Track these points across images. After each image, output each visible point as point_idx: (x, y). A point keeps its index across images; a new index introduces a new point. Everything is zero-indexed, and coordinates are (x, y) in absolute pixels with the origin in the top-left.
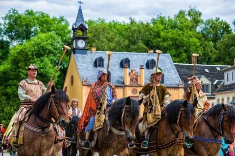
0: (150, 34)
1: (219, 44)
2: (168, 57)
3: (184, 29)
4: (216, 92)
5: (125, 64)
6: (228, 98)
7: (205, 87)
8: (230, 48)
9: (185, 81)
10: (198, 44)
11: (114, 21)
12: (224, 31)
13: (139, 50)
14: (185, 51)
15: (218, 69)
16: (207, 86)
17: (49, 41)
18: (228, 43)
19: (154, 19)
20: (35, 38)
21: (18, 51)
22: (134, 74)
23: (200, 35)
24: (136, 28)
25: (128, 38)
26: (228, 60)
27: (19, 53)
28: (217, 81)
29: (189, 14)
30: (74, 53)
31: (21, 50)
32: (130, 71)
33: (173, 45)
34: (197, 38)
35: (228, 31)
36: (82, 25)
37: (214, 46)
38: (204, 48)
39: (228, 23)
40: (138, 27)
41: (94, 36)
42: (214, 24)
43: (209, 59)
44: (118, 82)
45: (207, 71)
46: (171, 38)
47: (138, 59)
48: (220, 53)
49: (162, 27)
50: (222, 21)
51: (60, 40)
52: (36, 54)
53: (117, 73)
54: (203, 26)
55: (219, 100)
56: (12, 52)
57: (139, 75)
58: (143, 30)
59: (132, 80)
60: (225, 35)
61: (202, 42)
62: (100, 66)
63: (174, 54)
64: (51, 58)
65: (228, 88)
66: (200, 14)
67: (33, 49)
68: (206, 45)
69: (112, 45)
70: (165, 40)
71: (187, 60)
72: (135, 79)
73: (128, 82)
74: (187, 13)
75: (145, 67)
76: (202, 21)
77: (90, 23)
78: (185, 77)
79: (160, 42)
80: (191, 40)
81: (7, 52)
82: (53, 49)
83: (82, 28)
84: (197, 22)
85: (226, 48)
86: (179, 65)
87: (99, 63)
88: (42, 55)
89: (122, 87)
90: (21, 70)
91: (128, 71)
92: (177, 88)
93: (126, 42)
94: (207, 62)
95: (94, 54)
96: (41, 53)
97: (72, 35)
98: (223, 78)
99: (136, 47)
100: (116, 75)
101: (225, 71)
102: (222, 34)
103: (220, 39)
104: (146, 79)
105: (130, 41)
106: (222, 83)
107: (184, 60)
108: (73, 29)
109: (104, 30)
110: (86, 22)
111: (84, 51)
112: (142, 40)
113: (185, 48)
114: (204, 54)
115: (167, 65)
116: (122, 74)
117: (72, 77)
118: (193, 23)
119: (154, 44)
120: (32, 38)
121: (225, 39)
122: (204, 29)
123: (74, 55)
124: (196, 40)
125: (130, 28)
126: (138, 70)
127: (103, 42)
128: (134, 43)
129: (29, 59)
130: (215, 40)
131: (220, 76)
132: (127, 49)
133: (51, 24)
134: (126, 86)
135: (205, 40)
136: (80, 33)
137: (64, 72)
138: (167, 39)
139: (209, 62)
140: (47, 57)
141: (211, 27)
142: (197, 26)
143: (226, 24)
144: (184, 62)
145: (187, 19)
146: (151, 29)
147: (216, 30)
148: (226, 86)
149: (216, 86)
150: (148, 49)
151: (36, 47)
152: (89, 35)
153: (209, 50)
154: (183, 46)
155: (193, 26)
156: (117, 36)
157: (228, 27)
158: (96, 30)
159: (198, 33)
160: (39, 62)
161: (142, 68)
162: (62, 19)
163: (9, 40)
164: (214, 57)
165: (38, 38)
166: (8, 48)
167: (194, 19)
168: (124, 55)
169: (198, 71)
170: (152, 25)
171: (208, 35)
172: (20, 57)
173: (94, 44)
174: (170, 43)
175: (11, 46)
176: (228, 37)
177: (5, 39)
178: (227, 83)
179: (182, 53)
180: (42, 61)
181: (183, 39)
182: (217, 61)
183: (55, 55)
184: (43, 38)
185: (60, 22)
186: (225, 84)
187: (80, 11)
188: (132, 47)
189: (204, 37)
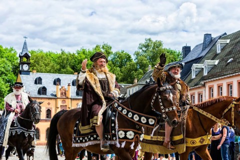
0: (76, 61)
1: (123, 69)
5: (57, 82)
8: (131, 72)
11: (49, 52)
12: (127, 60)
13: (67, 73)
15: (123, 86)
17: (2, 65)
18: (130, 68)
19: (78, 51)
22: (64, 90)
23: (111, 62)
24: (65, 56)
25: (59, 64)
26: (130, 80)
28: (122, 95)
29: (103, 48)
30: (21, 74)
35: (130, 60)
36: (26, 53)
37: (120, 70)
39: (130, 55)
40: (67, 56)
41: (35, 62)
42: (120, 55)
44: (52, 95)
46: (90, 65)
47: (66, 79)
48: (124, 75)
49: (84, 56)
50: (126, 53)
51: (10, 65)
53: (51, 89)
54: (112, 56)
57: (67, 90)
58: (70, 58)
59: (62, 94)
60: (128, 63)
61: (112, 67)
62: (39, 83)
64: (3, 77)
66: (111, 48)
68: (115, 69)
69: (48, 68)
72: (64, 93)
73: (59, 96)
74: (101, 47)
75: (71, 84)
76: (112, 53)
77: (32, 52)
82: (5, 71)
83: (27, 56)
84: (108, 53)
85: (128, 72)
87: (38, 81)
89: (55, 98)
91: (60, 87)
93: (58, 67)
95: (34, 75)
97: (19, 61)
98: (126, 93)
99: (65, 70)
101: (128, 88)
102: (126, 62)
103: (124, 65)
104: (71, 93)
105: (61, 66)
108: (20, 56)
109: (42, 58)
110: (29, 52)
111: (27, 73)
112: (70, 65)
116: (55, 90)
118: (106, 54)
119: (78, 68)
121: (128, 65)
122: (113, 59)
123: (20, 75)
125: (61, 57)
126: (66, 87)
127: (41, 66)
128: (64, 67)
130: (120, 67)
131: (125, 91)
132: (59, 71)
133: (4, 53)
134: (57, 98)
135: (114, 66)
136: (25, 60)
138: (88, 65)
141: (118, 57)
142: (108, 56)
143: (128, 55)
146: (76, 58)
147: (122, 60)
150: (73, 72)
152: (31, 61)
156: (52, 62)
157: (130, 57)
158: (37, 58)
161: (69, 85)
162: (12, 49)
164: (120, 78)
167: (106, 51)
168: (57, 76)
170: (76, 55)
171: (116, 63)
173: (35, 68)
176: (130, 64)
182: (122, 81)
183: (6, 75)
185: (10, 51)
187: (25, 43)
188: (62, 70)
189: (113, 64)
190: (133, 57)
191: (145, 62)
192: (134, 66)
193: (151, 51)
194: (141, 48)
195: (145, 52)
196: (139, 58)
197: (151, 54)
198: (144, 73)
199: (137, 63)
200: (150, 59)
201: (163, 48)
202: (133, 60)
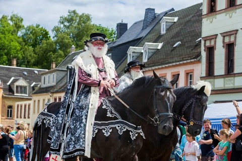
1: (38, 49)
3: (6, 33)
4: (33, 94)
6: (44, 100)
7: (23, 89)
8: (48, 54)
9: (4, 82)
10: (19, 48)
12: (43, 37)
14: (5, 53)
15: (36, 72)
16: (25, 87)
18: (47, 49)
23: (21, 40)
26: (45, 64)
28: (34, 83)
29: (12, 19)
34: (18, 42)
35: (47, 37)
37: (34, 50)
38: (24, 52)
39: (47, 31)
42: (34, 30)
43: (28, 62)
45: (26, 73)
48: (38, 58)
50: (42, 28)
54: (24, 31)
55: (35, 101)
60: (44, 41)
61: (22, 46)
65: (44, 90)
66: (22, 20)
68: (26, 49)
71: (7, 62)
74: (9, 18)
76: (23, 26)
78: (5, 78)
80: (12, 43)
84: (18, 27)
85: (44, 53)
94: (26, 65)
98: (40, 81)
101: (42, 74)
102: (41, 40)
103: (39, 44)
106: (39, 86)
107: (4, 62)
113: (6, 51)
114: (24, 58)
118: (15, 28)
121: (44, 44)
122: (25, 34)
124: (17, 44)
130: (34, 46)
131: (38, 78)
135: (26, 44)
139: (28, 65)
141: (31, 33)
142: (18, 31)
143: (45, 31)
144: (4, 64)
145: (9, 24)
147: (37, 37)
148: (43, 88)
149: (33, 88)
153: (28, 55)
154: (4, 49)
155: (14, 31)
157: (47, 33)
159: (19, 38)
164: (33, 61)
167: (16, 24)
169: (17, 73)
171: (28, 40)
176: (47, 43)
178: (44, 86)
179: (2, 55)
181: (4, 42)
182: (36, 64)
186: (42, 87)
189: (25, 41)
190: (52, 34)
191: (67, 41)
192: (52, 45)
193: (75, 27)
194: (63, 23)
195: (68, 27)
196: (59, 35)
197: (76, 31)
198: (65, 56)
199: (56, 42)
200: (74, 38)
201: (92, 23)
202: (51, 38)
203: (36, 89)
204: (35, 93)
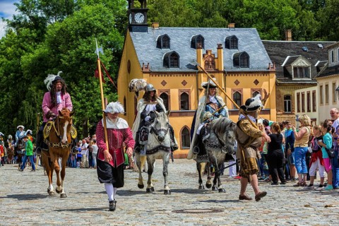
0: (230, 3)
1: (320, 12)
2: (254, 33)
4: (318, 77)
5: (197, 43)
6: (334, 84)
7: (304, 71)
8: (335, 18)
9: (277, 63)
10: (294, 14)
13: (215, 24)
14: (275, 24)
15: (320, 46)
16: (306, 68)
17: (97, 16)
18: (333, 12)
20: (79, 13)
21: (57, 29)
22: (210, 56)
23: (296, 2)
25: (200, 9)
26: (333, 33)
27: (58, 33)
28: (319, 62)
30: (131, 30)
31: (61, 29)
32: (205, 53)
33: (260, 16)
34: (292, 6)
37: (315, 16)
38: (301, 19)
41: (156, 8)
43: (308, 33)
44: (189, 66)
45: (305, 49)
46: (257, 8)
47: (214, 36)
48: (322, 25)
51: (112, 15)
52: (81, 34)
53: (188, 55)
55: (321, 87)
56: (49, 32)
57: (216, 56)
59: (207, 64)
60: (329, 1)
61: (298, 11)
62: (165, 47)
63: (262, 28)
64: (100, 38)
65: (334, 70)
67: (77, 27)
68: (304, 15)
69: (180, 18)
70: (249, 10)
71: (279, 36)
72: (212, 63)
75: (223, 46)
78: (278, 58)
79: (242, 13)
80: (284, 8)
81: (44, 32)
82: (103, 27)
85: (330, 18)
86: (268, 43)
87: (163, 42)
88: (89, 35)
89: (195, 73)
90: (61, 55)
91: (202, 52)
92: (266, 73)
93: (199, 14)
94: (306, 37)
95: (156, 32)
96: (87, 31)
97: (127, 8)
98: (327, 57)
99: (211, 20)
100: (185, 58)
101: (329, 48)
103: (322, 6)
104: (225, 61)
105: (203, 13)
106: (325, 65)
107: (275, 36)
111: (143, 28)
112: (220, 11)
113: (276, 20)
114: (301, 28)
115: (253, 43)
116: (195, 57)
117: (129, 62)
119: (236, 16)
120: (75, 13)
121: (329, 6)
123: (131, 33)
124: (291, 9)
126: (215, 51)
127: (168, 15)
128: (209, 15)
129: (72, 41)
130: (315, 9)
131: (323, 55)
132: (200, 23)
134: (199, 72)
135: (303, 8)
136: (137, 4)
137: (118, 56)
138: (253, 9)
139: (309, 37)
140: (96, 37)
144: (275, 38)
148: (331, 68)
149: (318, 69)
150: (227, 22)
151: (81, 24)
152: (149, 7)
153: (308, 22)
154: (274, 18)
156: (187, 6)
160: (85, 44)
161: (219, 47)
163: (44, 16)
164: (314, 30)
165: (83, 13)
166: (44, 27)
168: (196, 31)
169: (294, 49)
171: (305, 2)
172: (61, 38)
173: (156, 18)
174: (257, 13)
175: (48, 24)
177: (39, 15)
178: (332, 64)
179: (272, 26)
180: (89, 42)
181: (273, 8)
182: (318, 35)
183: (105, 34)
184: (89, 11)
186: (330, 65)
188: (207, 20)
189: (301, 4)
203: (322, 69)
204: (321, 75)
